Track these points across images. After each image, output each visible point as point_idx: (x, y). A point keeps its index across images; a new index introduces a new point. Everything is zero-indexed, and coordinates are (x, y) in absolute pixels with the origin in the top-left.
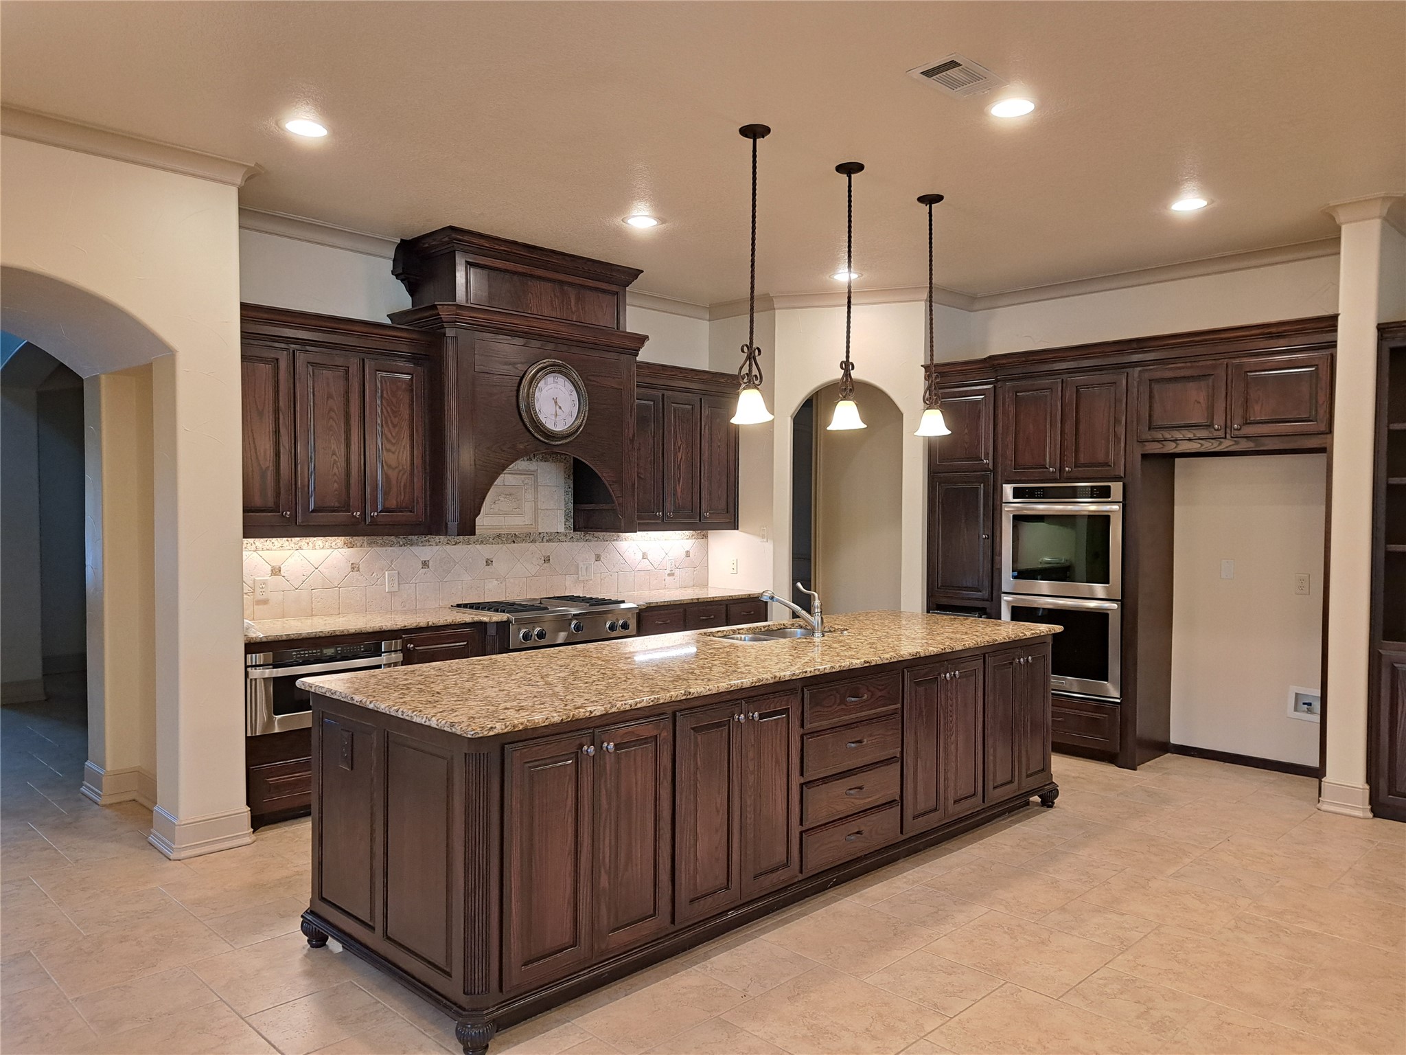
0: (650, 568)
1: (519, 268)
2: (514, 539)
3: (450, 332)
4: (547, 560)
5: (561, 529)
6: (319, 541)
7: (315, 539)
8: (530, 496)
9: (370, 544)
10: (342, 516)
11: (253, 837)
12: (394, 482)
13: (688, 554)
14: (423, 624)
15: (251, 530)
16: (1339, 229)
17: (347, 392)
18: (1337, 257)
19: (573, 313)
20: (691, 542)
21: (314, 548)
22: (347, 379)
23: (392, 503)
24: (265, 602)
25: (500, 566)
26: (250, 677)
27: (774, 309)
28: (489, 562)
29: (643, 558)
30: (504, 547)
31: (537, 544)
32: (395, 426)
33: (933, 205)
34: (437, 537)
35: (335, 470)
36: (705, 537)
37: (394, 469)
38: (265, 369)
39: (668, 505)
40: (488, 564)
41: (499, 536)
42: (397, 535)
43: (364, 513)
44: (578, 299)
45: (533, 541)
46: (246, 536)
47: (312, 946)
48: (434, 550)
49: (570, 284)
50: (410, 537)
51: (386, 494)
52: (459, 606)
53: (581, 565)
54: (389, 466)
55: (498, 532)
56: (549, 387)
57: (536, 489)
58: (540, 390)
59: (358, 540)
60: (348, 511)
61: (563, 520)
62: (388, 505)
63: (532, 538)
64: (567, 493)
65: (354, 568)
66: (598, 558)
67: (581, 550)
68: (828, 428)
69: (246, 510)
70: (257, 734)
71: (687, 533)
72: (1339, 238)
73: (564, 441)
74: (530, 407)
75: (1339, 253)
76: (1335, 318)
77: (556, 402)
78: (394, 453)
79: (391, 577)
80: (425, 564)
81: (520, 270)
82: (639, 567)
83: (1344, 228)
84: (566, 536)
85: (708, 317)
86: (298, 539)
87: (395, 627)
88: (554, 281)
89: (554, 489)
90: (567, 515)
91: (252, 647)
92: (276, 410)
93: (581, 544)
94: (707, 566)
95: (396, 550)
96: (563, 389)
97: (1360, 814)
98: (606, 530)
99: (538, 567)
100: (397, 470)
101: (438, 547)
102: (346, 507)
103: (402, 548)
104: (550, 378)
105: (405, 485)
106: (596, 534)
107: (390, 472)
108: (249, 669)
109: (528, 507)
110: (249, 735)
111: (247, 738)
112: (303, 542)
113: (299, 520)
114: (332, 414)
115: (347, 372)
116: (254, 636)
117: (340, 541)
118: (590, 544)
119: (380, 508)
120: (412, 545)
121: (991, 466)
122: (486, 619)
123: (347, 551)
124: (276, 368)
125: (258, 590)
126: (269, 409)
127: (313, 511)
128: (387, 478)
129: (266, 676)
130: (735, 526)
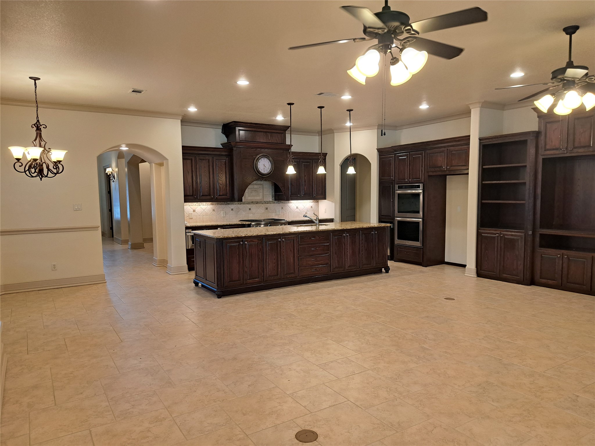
0: (299, 211)
1: (254, 129)
2: (257, 203)
3: (234, 149)
4: (267, 209)
5: (271, 200)
6: (204, 203)
7: (203, 203)
8: (261, 191)
9: (217, 204)
10: (208, 197)
11: (189, 272)
12: (222, 188)
13: (312, 207)
14: (228, 224)
15: (186, 200)
16: (471, 110)
17: (209, 166)
18: (470, 118)
19: (270, 140)
20: (313, 203)
21: (203, 205)
22: (209, 162)
23: (221, 194)
24: (192, 219)
25: (253, 210)
26: (187, 235)
27: (334, 133)
28: (250, 209)
29: (297, 208)
30: (254, 205)
31: (264, 204)
32: (221, 174)
33: (351, 112)
34: (235, 202)
35: (207, 185)
36: (318, 202)
37: (221, 185)
38: (189, 162)
39: (301, 192)
40: (250, 210)
41: (253, 202)
42: (224, 202)
43: (214, 196)
44: (271, 136)
45: (263, 204)
46: (185, 202)
47: (196, 286)
48: (234, 206)
49: (268, 132)
50: (228, 202)
51: (220, 191)
52: (241, 220)
53: (277, 210)
54: (220, 184)
55: (253, 201)
56: (262, 161)
57: (263, 189)
58: (260, 162)
59: (214, 203)
60: (210, 196)
61: (271, 198)
62: (220, 194)
63: (262, 203)
64: (272, 190)
65: (214, 210)
66: (282, 208)
67: (277, 206)
68: (317, 173)
69: (185, 196)
70: (189, 248)
71: (311, 201)
72: (471, 112)
73: (267, 176)
74: (257, 167)
75: (471, 117)
76: (469, 136)
77: (264, 166)
78: (221, 180)
79: (223, 213)
80: (232, 210)
81: (254, 130)
82: (295, 211)
83: (472, 110)
84: (272, 202)
85: (318, 135)
86: (199, 203)
87: (221, 225)
88: (264, 132)
89: (268, 189)
90: (272, 196)
91: (187, 228)
92: (192, 171)
93: (277, 204)
94: (319, 211)
95: (224, 206)
96: (266, 162)
97: (473, 276)
98: (284, 200)
99: (264, 211)
100: (222, 185)
101: (235, 205)
102: (210, 195)
103: (226, 205)
104: (262, 159)
105: (224, 189)
106: (282, 201)
107: (220, 186)
108: (187, 233)
109: (261, 194)
110: (187, 248)
111: (187, 250)
112: (200, 203)
113: (198, 198)
114: (206, 171)
115: (209, 160)
116: (187, 225)
117: (210, 203)
118: (280, 204)
119: (218, 195)
120: (228, 204)
121: (394, 179)
122: (245, 223)
123: (212, 206)
124: (192, 161)
125: (190, 216)
126: (190, 172)
127: (202, 196)
128: (220, 187)
129: (191, 235)
130: (325, 199)
